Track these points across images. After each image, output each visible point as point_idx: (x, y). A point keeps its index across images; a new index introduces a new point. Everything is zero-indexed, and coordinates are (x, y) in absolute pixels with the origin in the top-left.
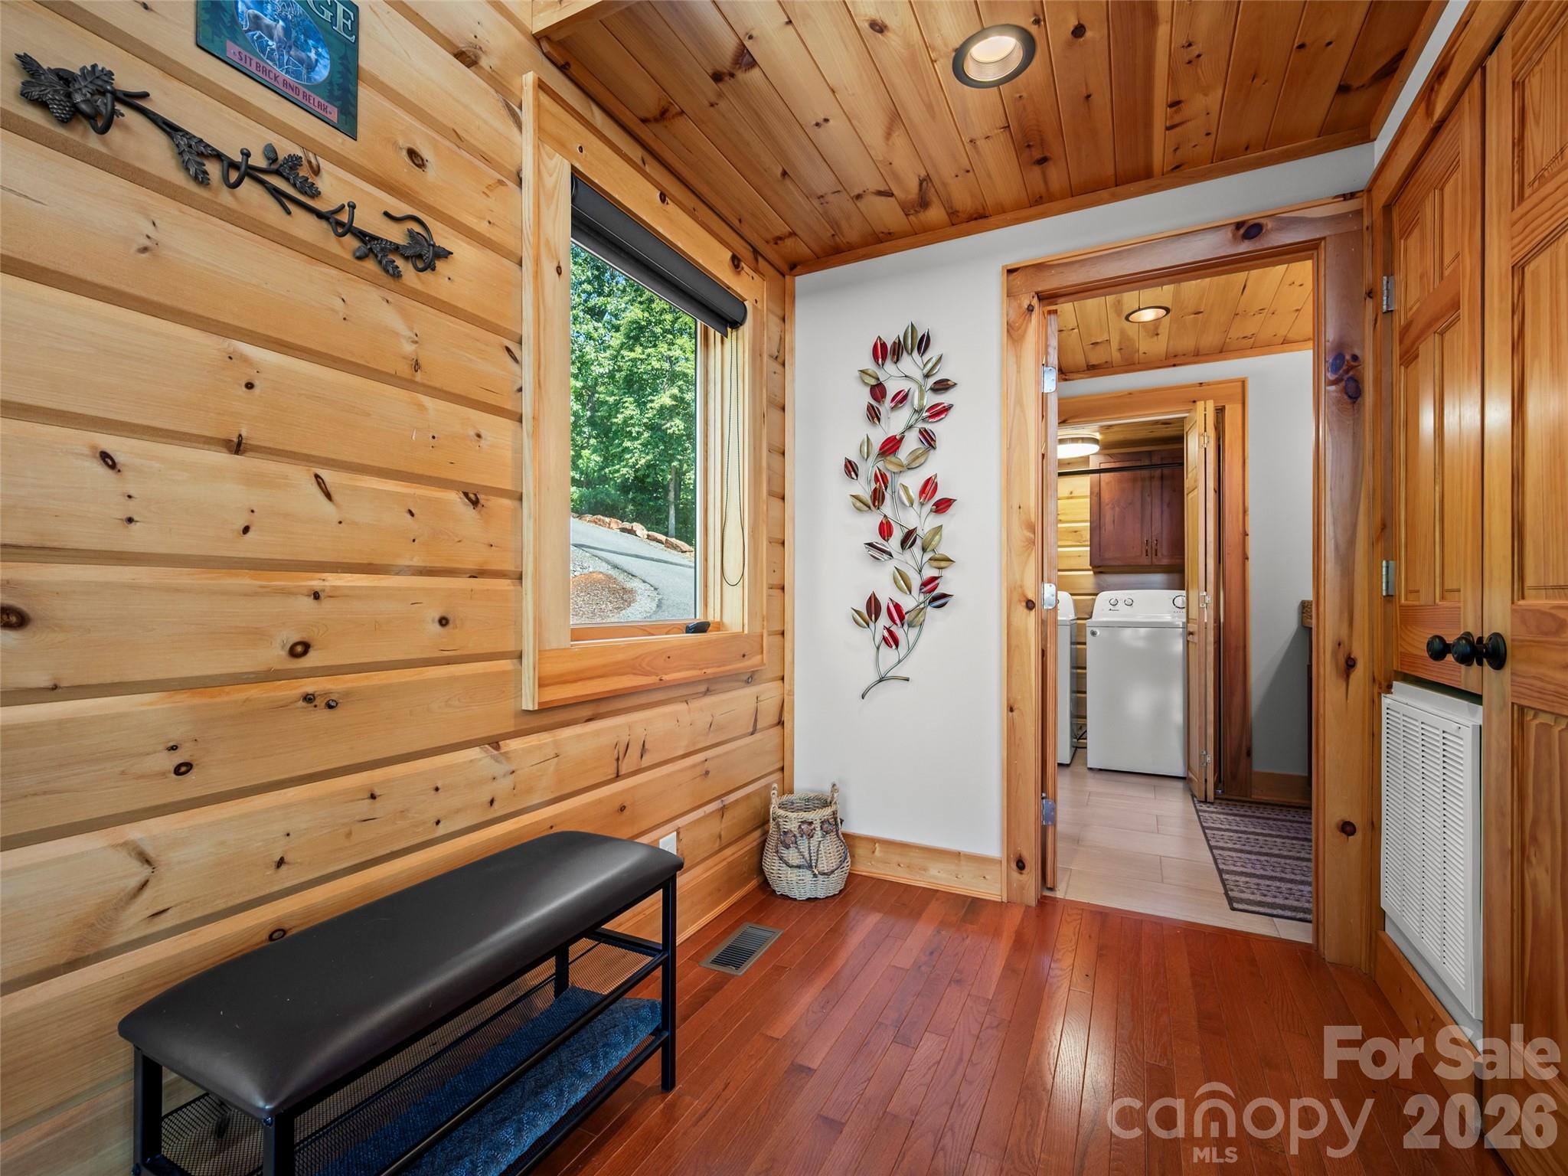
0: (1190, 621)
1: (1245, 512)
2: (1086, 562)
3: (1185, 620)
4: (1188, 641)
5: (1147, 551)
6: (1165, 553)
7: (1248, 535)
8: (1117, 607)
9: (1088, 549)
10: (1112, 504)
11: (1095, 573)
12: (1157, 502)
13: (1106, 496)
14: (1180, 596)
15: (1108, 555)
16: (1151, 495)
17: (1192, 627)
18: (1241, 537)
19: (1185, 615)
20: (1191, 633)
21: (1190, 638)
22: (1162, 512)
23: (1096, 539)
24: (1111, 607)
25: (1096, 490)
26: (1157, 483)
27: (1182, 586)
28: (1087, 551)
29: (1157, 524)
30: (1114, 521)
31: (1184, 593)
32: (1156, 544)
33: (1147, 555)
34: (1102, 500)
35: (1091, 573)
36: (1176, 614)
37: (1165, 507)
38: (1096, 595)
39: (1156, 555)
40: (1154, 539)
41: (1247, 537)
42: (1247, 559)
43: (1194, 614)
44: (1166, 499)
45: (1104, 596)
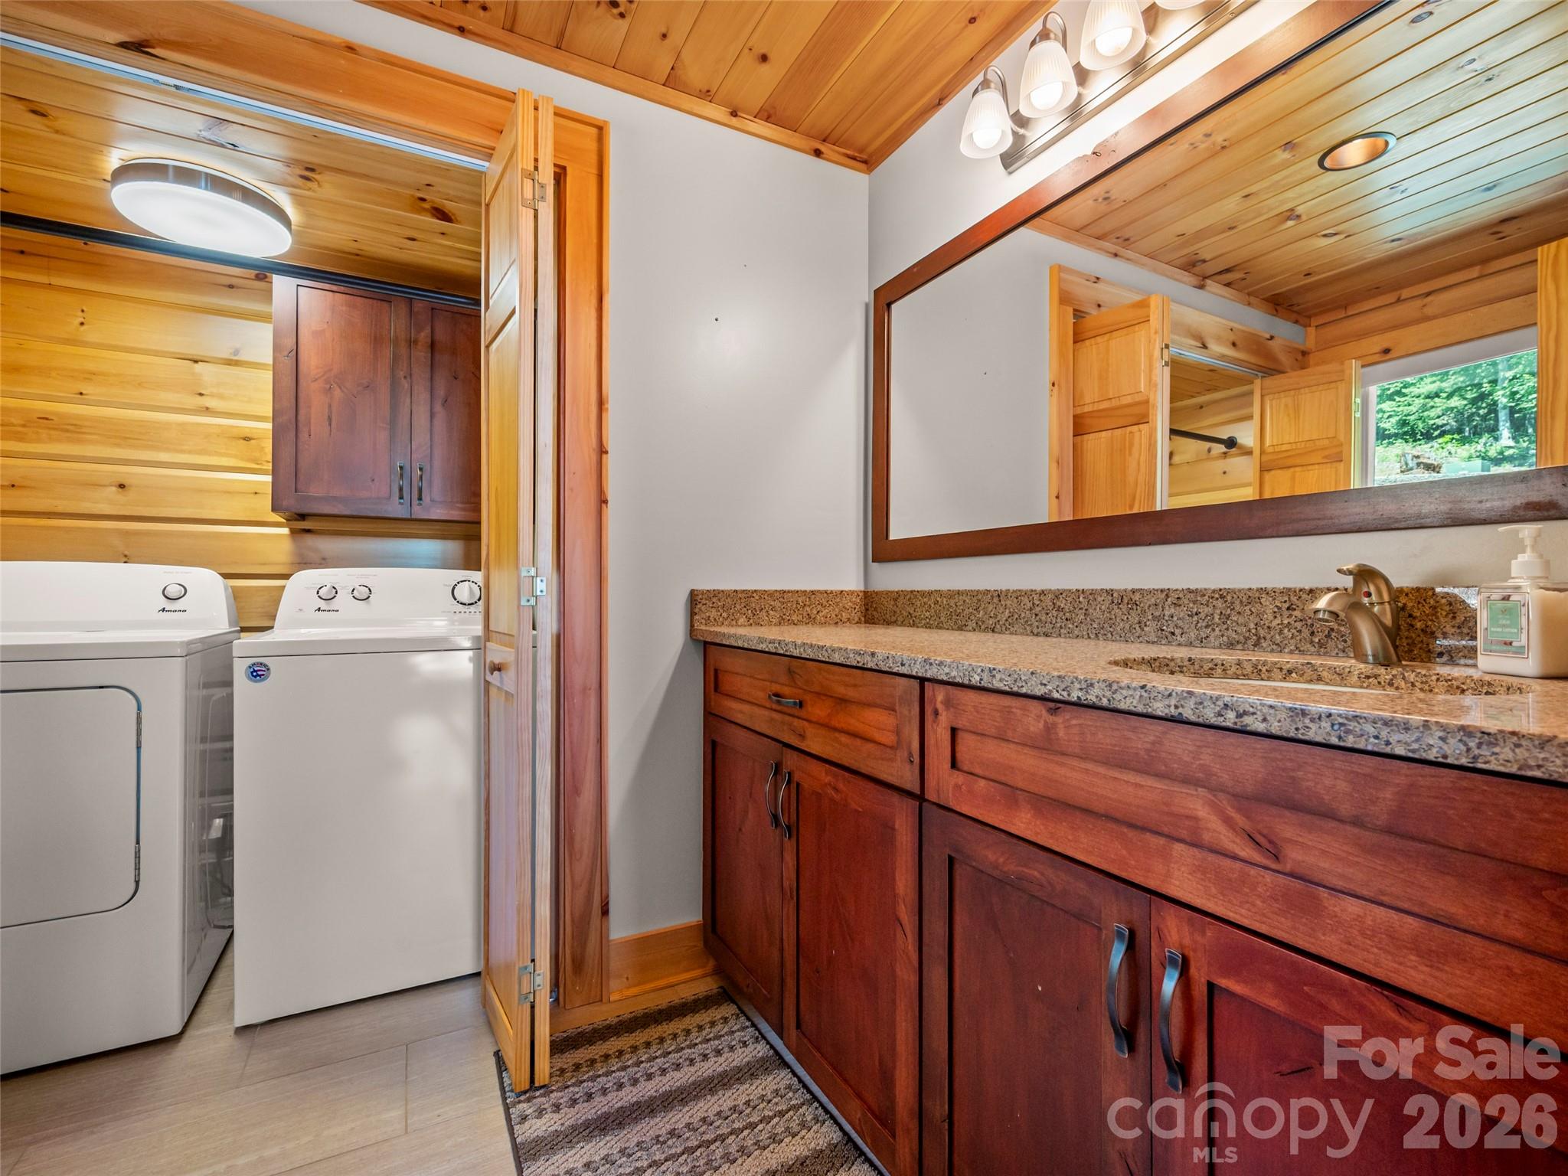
0: (494, 635)
1: (601, 403)
2: (263, 505)
3: (478, 629)
4: (487, 683)
5: (401, 489)
6: (437, 496)
7: (607, 452)
8: (334, 604)
9: (269, 478)
10: (327, 381)
11: (293, 532)
12: (422, 395)
13: (311, 361)
14: (470, 582)
15: (316, 490)
16: (410, 375)
17: (497, 653)
18: (594, 458)
19: (480, 617)
20: (497, 668)
21: (494, 678)
22: (432, 415)
23: (287, 452)
24: (323, 605)
25: (290, 342)
26: (421, 354)
27: (471, 561)
28: (266, 483)
29: (421, 437)
30: (330, 419)
31: (478, 576)
32: (421, 477)
33: (401, 497)
34: (303, 368)
35: (286, 531)
36: (457, 617)
37: (438, 408)
38: (286, 577)
39: (420, 499)
40: (416, 466)
41: (604, 456)
42: (605, 502)
43: (502, 621)
44: (441, 392)
45: (307, 579)
